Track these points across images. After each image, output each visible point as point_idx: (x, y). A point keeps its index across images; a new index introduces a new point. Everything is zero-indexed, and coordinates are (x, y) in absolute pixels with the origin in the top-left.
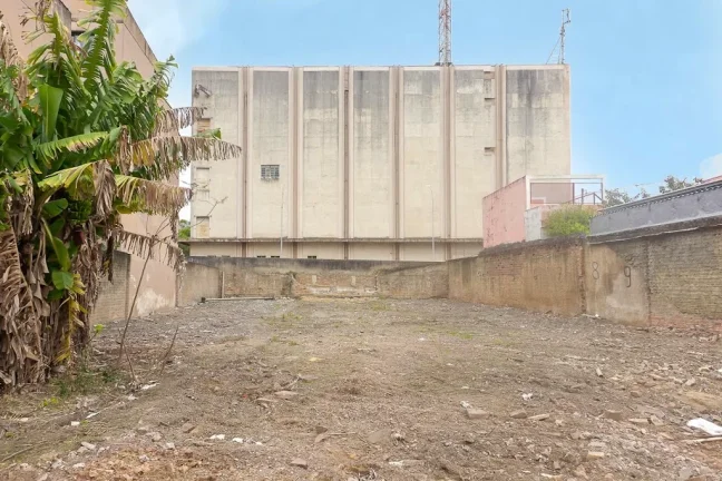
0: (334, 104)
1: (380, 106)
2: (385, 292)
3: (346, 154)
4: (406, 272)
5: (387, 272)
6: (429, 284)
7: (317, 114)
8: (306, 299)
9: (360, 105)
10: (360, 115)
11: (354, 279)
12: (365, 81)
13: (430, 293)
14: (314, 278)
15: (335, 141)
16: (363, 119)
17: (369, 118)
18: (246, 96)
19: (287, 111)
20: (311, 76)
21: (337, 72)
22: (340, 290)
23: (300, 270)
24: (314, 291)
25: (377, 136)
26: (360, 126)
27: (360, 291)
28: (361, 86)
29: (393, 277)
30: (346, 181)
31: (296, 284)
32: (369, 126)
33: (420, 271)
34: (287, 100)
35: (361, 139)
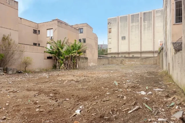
0: (138, 21)
1: (149, 20)
2: (142, 63)
3: (141, 32)
4: (147, 59)
5: (142, 59)
6: (152, 61)
7: (134, 24)
8: (125, 64)
9: (144, 20)
10: (144, 23)
11: (135, 61)
12: (146, 15)
13: (153, 63)
14: (127, 60)
15: (138, 29)
16: (145, 23)
17: (147, 23)
18: (118, 22)
19: (127, 24)
20: (133, 16)
21: (139, 14)
22: (132, 63)
23: (124, 59)
24: (127, 63)
25: (149, 27)
26: (144, 25)
27: (137, 63)
28: (145, 16)
29: (144, 60)
30: (141, 38)
31: (123, 62)
32: (147, 25)
33: (150, 59)
34: (127, 22)
35: (145, 28)
